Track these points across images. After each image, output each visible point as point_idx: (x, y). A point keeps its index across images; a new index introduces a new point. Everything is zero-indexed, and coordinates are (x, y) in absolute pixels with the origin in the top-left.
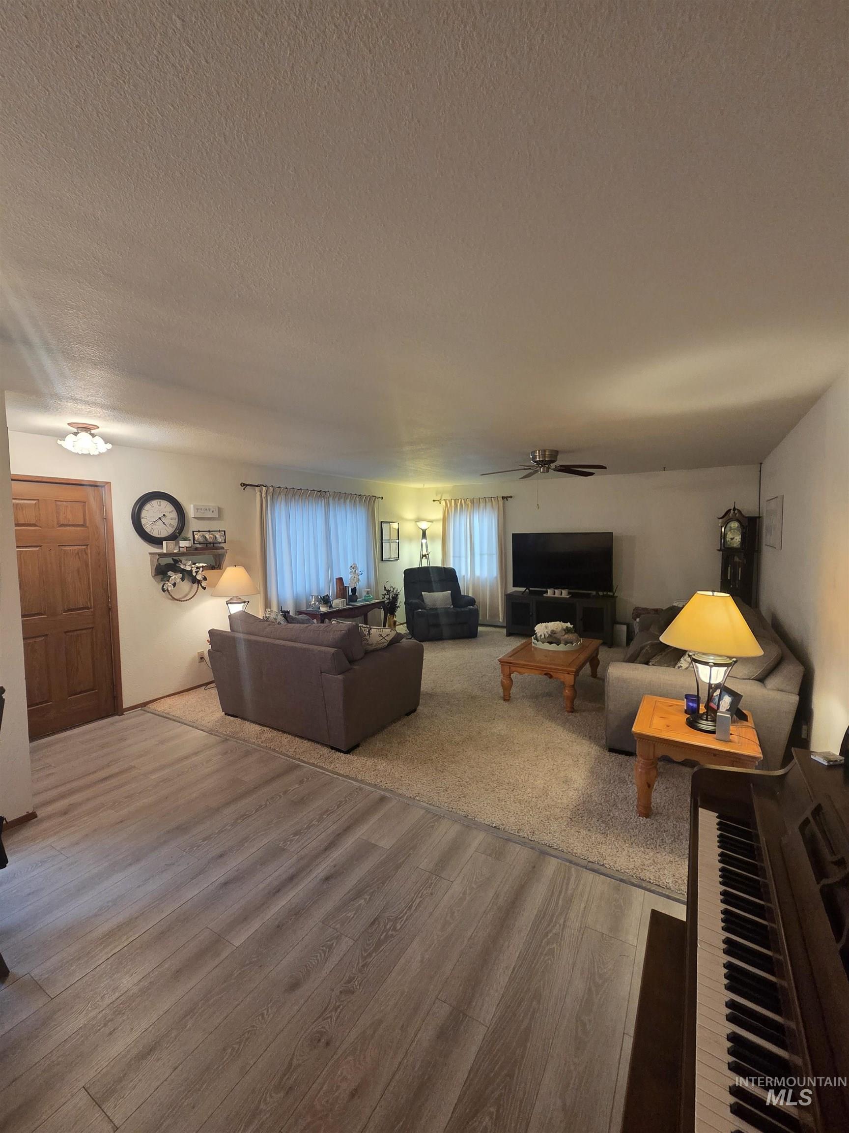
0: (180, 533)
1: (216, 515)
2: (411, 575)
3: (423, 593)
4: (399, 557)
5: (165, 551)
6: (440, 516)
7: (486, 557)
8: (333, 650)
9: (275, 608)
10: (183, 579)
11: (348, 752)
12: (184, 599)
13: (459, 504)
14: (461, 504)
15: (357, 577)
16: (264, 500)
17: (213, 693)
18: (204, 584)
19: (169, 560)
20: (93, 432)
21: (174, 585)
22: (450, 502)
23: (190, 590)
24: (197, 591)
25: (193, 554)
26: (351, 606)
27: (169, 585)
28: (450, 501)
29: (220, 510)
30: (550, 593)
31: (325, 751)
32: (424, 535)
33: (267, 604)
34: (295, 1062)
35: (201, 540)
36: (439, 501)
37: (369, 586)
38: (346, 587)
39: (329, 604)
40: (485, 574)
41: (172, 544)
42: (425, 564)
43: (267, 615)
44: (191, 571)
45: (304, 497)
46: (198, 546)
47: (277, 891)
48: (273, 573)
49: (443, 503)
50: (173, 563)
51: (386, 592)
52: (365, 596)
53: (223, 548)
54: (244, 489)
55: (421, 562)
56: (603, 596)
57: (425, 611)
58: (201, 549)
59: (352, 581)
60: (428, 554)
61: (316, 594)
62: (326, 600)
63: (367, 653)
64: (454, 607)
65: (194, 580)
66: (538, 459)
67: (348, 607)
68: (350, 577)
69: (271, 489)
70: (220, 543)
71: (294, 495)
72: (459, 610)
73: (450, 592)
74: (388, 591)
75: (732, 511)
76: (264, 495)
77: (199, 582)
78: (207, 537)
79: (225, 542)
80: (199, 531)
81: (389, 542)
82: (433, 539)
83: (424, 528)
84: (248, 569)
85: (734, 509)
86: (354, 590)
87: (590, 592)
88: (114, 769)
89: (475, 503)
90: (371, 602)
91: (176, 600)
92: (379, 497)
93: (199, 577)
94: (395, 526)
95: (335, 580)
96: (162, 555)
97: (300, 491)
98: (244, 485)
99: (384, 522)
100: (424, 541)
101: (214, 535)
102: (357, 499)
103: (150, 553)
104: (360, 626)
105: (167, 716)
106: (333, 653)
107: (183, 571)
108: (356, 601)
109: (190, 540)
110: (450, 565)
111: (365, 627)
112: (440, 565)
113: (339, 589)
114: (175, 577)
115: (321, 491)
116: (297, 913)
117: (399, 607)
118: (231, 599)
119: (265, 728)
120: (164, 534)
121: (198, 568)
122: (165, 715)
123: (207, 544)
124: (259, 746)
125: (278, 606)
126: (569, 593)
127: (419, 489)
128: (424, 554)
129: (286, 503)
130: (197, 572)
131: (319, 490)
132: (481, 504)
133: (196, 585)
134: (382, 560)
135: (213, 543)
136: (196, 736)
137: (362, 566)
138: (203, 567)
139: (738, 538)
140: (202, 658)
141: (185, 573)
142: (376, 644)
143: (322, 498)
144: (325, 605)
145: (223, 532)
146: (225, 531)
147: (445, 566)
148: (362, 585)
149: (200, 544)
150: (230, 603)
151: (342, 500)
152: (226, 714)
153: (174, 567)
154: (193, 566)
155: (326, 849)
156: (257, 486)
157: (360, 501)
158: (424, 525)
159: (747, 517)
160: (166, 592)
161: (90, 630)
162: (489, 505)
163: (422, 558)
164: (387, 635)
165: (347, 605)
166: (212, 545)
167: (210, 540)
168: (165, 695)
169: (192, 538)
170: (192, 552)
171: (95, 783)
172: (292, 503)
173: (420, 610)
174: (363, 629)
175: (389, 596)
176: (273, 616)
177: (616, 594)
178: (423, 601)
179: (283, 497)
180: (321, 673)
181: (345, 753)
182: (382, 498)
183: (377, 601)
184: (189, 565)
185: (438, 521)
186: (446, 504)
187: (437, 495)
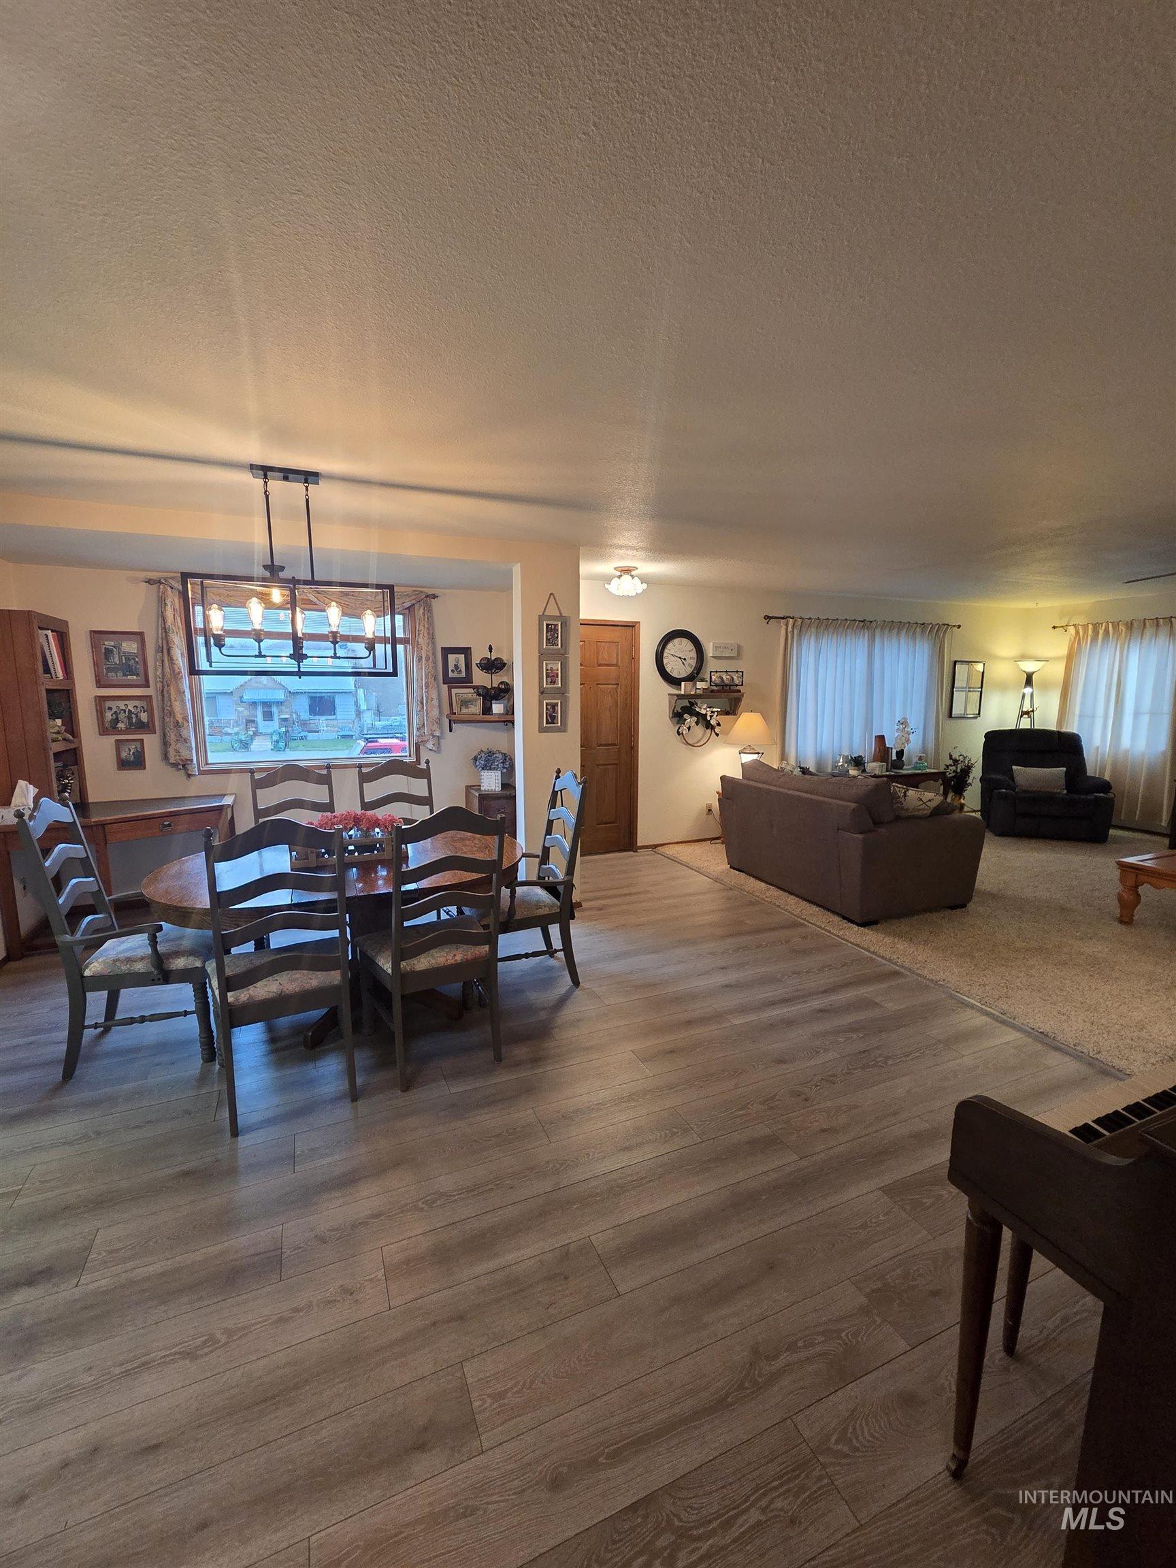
0: (698, 673)
1: (734, 654)
2: (997, 741)
3: (1014, 767)
4: (979, 714)
5: (683, 693)
6: (1063, 651)
7: (1145, 717)
8: (853, 805)
9: (792, 761)
10: (697, 723)
11: (863, 925)
12: (698, 745)
13: (1101, 631)
14: (1107, 630)
15: (906, 736)
16: (789, 635)
17: (720, 849)
18: (717, 730)
19: (686, 703)
20: (633, 573)
21: (689, 728)
22: (1084, 629)
23: (703, 736)
24: (710, 737)
25: (709, 697)
26: (893, 773)
27: (684, 729)
28: (1085, 627)
29: (739, 648)
31: (836, 919)
32: (1029, 681)
33: (783, 756)
34: (777, 1097)
35: (718, 681)
36: (1065, 628)
37: (924, 750)
38: (888, 748)
39: (863, 768)
40: (1141, 745)
41: (690, 684)
42: (1025, 724)
43: (783, 766)
44: (706, 714)
45: (840, 630)
46: (714, 688)
47: (773, 1004)
48: (794, 725)
49: (1072, 630)
50: (689, 705)
51: (951, 762)
52: (916, 763)
53: (740, 691)
54: (768, 623)
55: (1018, 722)
57: (1013, 792)
58: (718, 691)
59: (898, 741)
60: (1033, 711)
61: (846, 754)
62: (858, 762)
63: (898, 818)
64: (1068, 792)
65: (708, 726)
67: (888, 773)
68: (896, 736)
69: (799, 621)
70: (737, 685)
71: (827, 627)
72: (1076, 797)
73: (1065, 769)
74: (956, 762)
76: (790, 629)
77: (713, 728)
78: (724, 678)
79: (742, 685)
80: (716, 672)
81: (966, 691)
82: (1046, 686)
83: (1029, 670)
84: (765, 717)
86: (900, 754)
88: (633, 890)
89: (1136, 627)
90: (924, 771)
91: (690, 745)
92: (954, 626)
93: (713, 722)
94: (980, 667)
95: (874, 737)
96: (680, 697)
97: (836, 622)
98: (768, 618)
99: (959, 661)
100: (1028, 690)
101: (731, 677)
102: (918, 630)
103: (669, 694)
104: (894, 786)
105: (675, 859)
106: (854, 809)
107: (698, 714)
108: (901, 768)
109: (707, 681)
110: (1072, 727)
111: (900, 788)
112: (1054, 729)
113: (878, 750)
114: (690, 720)
115: (865, 620)
116: (789, 1023)
117: (971, 784)
118: (744, 748)
119: (771, 887)
120: (683, 675)
121: (712, 712)
122: (673, 858)
123: (723, 685)
124: (763, 899)
125: (796, 761)
127: (1028, 610)
128: (1025, 710)
129: (817, 639)
130: (711, 716)
131: (862, 620)
132: (1147, 630)
133: (709, 731)
134: (950, 715)
135: (730, 685)
136: (702, 881)
137: (915, 722)
138: (717, 711)
140: (710, 810)
141: (700, 718)
142: (913, 809)
143: (866, 630)
144: (856, 768)
145: (741, 673)
146: (742, 672)
147: (1063, 730)
148: (913, 747)
149: (716, 686)
150: (743, 753)
151: (895, 631)
152: (731, 867)
153: (690, 710)
154: (708, 709)
155: (824, 992)
156: (783, 618)
157: (923, 632)
158: (1029, 666)
160: (681, 736)
161: (615, 766)
163: (1021, 717)
164: (930, 800)
165: (887, 771)
166: (728, 687)
167: (727, 682)
168: (673, 841)
169: (709, 681)
170: (708, 694)
171: (620, 896)
172: (824, 639)
173: (1004, 790)
174: (898, 789)
175: (957, 768)
176: (789, 768)
178: (1013, 780)
179: (813, 630)
180: (838, 830)
181: (858, 925)
182: (959, 627)
183: (933, 771)
184: (705, 709)
185: (1057, 659)
186: (1077, 633)
187: (1061, 619)
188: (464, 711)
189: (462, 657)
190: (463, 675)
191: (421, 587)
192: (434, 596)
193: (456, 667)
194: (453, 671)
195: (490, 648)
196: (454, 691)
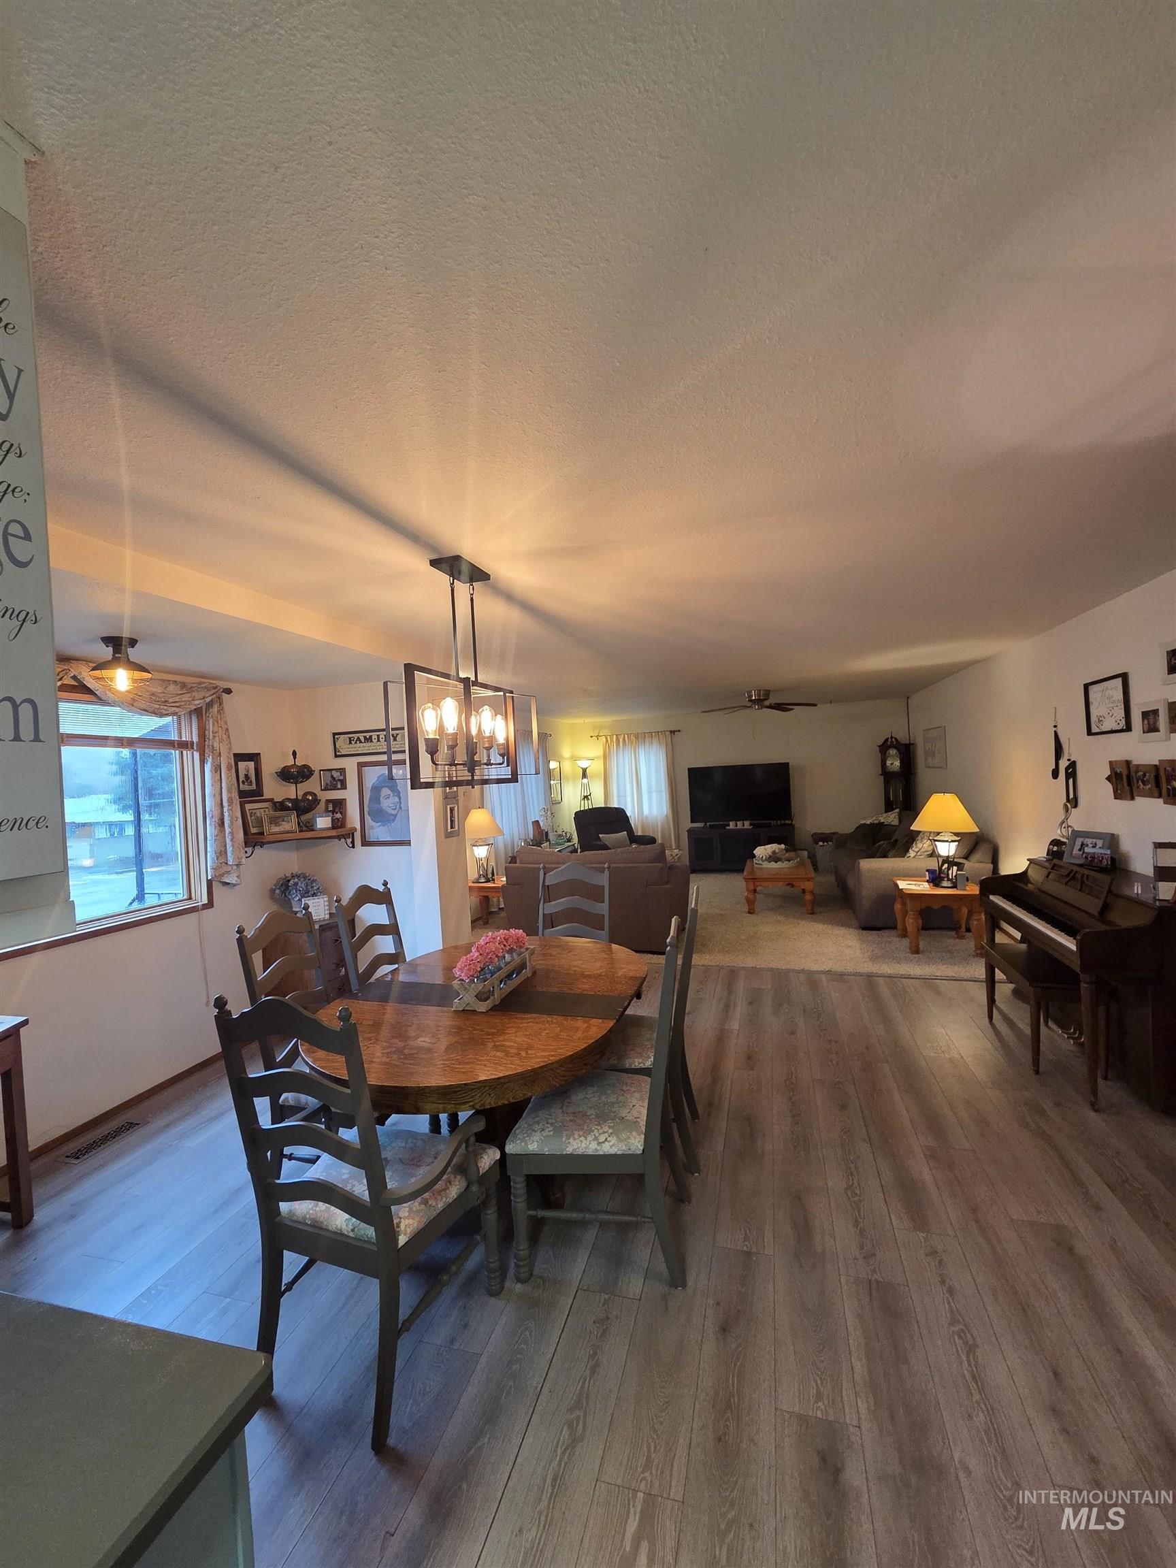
2: (581, 817)
3: (600, 835)
4: (566, 799)
6: (601, 753)
7: (654, 795)
13: (621, 740)
14: (624, 739)
22: (611, 738)
28: (611, 736)
30: (732, 825)
32: (584, 775)
36: (598, 737)
40: (655, 812)
42: (590, 805)
49: (603, 738)
55: (586, 803)
56: (781, 824)
60: (591, 795)
66: (754, 698)
73: (625, 832)
75: (890, 740)
82: (594, 777)
83: (584, 767)
85: (892, 738)
86: (547, 835)
87: (769, 822)
89: (639, 738)
92: (549, 735)
100: (585, 781)
106: (661, 867)
110: (617, 804)
112: (603, 806)
113: (537, 833)
118: (476, 842)
126: (751, 825)
128: (587, 795)
132: (646, 739)
134: (552, 802)
139: (897, 763)
147: (609, 806)
150: (476, 846)
158: (584, 764)
159: (903, 744)
162: (655, 741)
163: (586, 800)
177: (793, 823)
178: (604, 843)
185: (598, 757)
186: (607, 741)
187: (593, 731)
188: (275, 829)
189: (251, 765)
190: (254, 787)
191: (211, 679)
192: (228, 691)
193: (247, 777)
194: (243, 782)
195: (294, 754)
196: (248, 807)
